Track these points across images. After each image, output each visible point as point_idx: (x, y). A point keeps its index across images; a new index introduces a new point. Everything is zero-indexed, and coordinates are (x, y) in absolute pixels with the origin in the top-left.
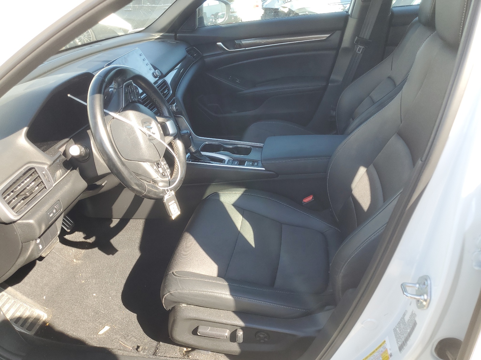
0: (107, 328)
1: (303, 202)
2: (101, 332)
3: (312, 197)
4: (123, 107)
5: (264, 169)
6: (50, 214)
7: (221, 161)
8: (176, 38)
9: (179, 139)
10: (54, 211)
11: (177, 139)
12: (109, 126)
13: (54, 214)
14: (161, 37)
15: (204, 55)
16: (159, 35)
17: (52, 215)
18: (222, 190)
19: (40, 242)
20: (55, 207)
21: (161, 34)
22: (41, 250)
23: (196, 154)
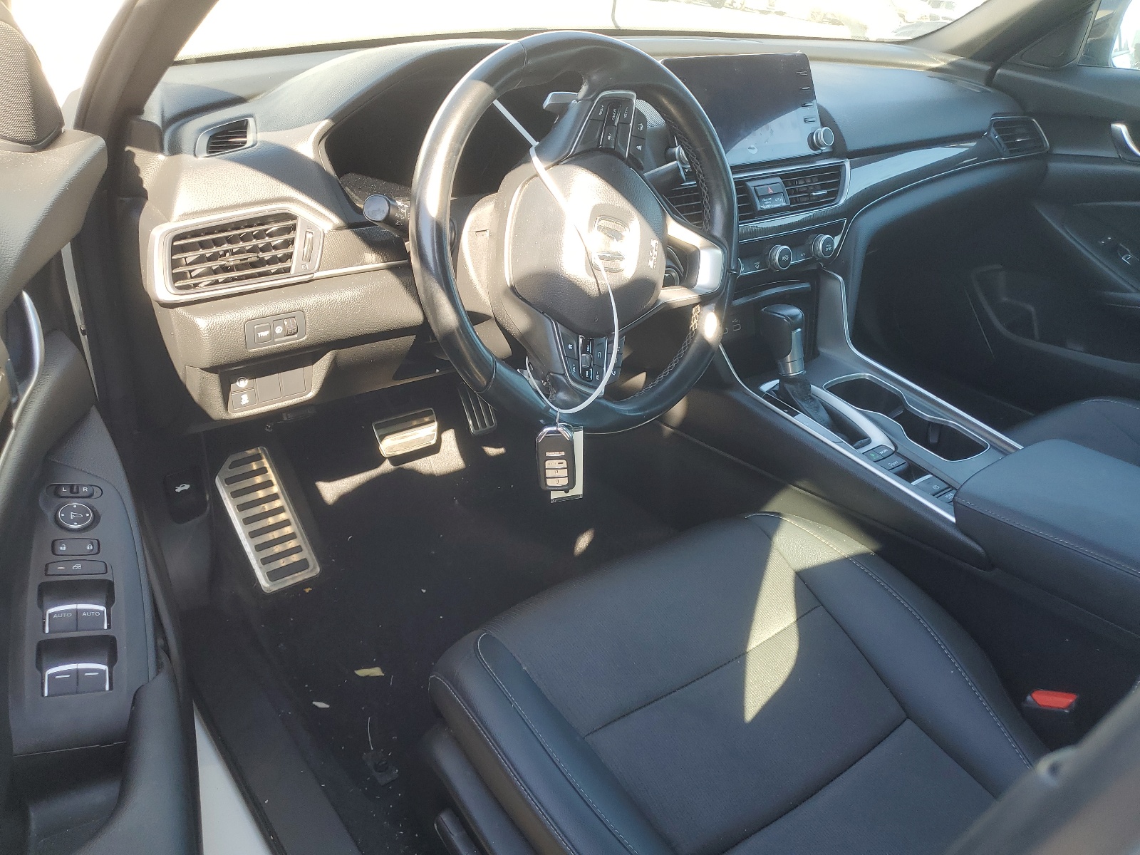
0: (376, 672)
1: (1029, 698)
2: (361, 673)
3: (1071, 701)
4: (570, 151)
5: (953, 520)
6: (264, 329)
7: (854, 436)
8: (990, 79)
9: (718, 309)
10: (279, 330)
11: (713, 306)
12: (519, 195)
13: (273, 335)
14: (947, 67)
15: (1059, 151)
16: (942, 60)
17: (266, 333)
18: (802, 516)
19: (247, 389)
20: (286, 323)
21: (954, 59)
22: (242, 406)
23: (792, 386)
